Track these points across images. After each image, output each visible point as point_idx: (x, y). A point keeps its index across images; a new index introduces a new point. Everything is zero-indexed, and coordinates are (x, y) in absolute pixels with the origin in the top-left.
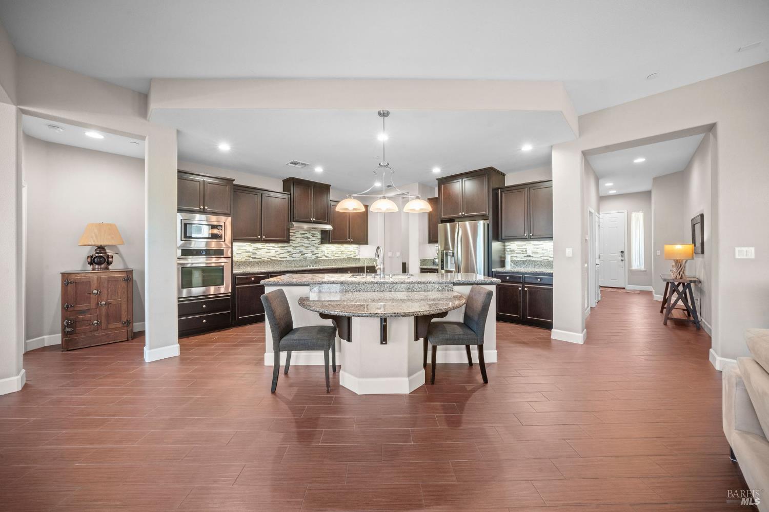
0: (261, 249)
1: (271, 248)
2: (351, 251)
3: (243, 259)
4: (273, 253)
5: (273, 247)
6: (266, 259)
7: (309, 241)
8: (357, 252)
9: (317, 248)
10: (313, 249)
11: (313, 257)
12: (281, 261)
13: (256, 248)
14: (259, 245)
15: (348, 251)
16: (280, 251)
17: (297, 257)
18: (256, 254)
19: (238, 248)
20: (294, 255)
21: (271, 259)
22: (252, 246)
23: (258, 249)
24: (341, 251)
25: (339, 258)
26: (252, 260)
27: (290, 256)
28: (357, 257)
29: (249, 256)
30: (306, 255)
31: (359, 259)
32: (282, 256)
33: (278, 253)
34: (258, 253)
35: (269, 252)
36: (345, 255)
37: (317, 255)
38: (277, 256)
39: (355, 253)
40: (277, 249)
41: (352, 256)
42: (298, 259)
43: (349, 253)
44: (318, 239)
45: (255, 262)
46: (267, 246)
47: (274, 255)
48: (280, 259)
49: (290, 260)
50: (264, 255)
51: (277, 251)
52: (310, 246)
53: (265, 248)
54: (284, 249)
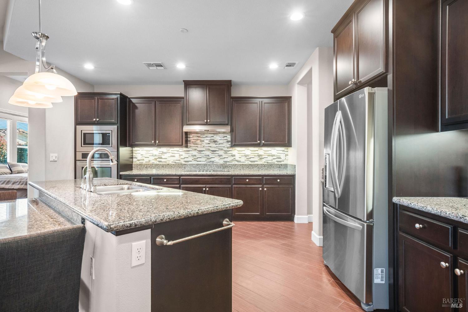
0: (166, 153)
1: (176, 152)
2: (273, 156)
3: (150, 162)
4: (177, 157)
5: (178, 151)
6: (170, 163)
7: (216, 144)
8: (283, 157)
9: (226, 152)
10: (221, 153)
11: (221, 162)
12: (185, 164)
13: (161, 152)
14: (164, 149)
15: (269, 156)
16: (184, 155)
17: (203, 161)
18: (161, 158)
19: (147, 152)
20: (199, 160)
21: (175, 162)
22: (158, 151)
23: (163, 153)
24: (259, 156)
25: (256, 163)
26: (158, 163)
27: (195, 160)
28: (282, 163)
29: (156, 159)
30: (212, 160)
31: (286, 166)
32: (186, 160)
33: (182, 157)
34: (163, 157)
35: (174, 156)
36: (264, 160)
37: (225, 160)
38: (182, 160)
39: (280, 158)
40: (181, 153)
41: (275, 161)
42: (204, 163)
43: (271, 158)
44: (228, 142)
45: (161, 165)
46: (172, 151)
47: (178, 159)
48: (184, 163)
49: (194, 164)
50: (168, 159)
51: (182, 155)
52: (218, 150)
53: (170, 153)
54: (188, 153)
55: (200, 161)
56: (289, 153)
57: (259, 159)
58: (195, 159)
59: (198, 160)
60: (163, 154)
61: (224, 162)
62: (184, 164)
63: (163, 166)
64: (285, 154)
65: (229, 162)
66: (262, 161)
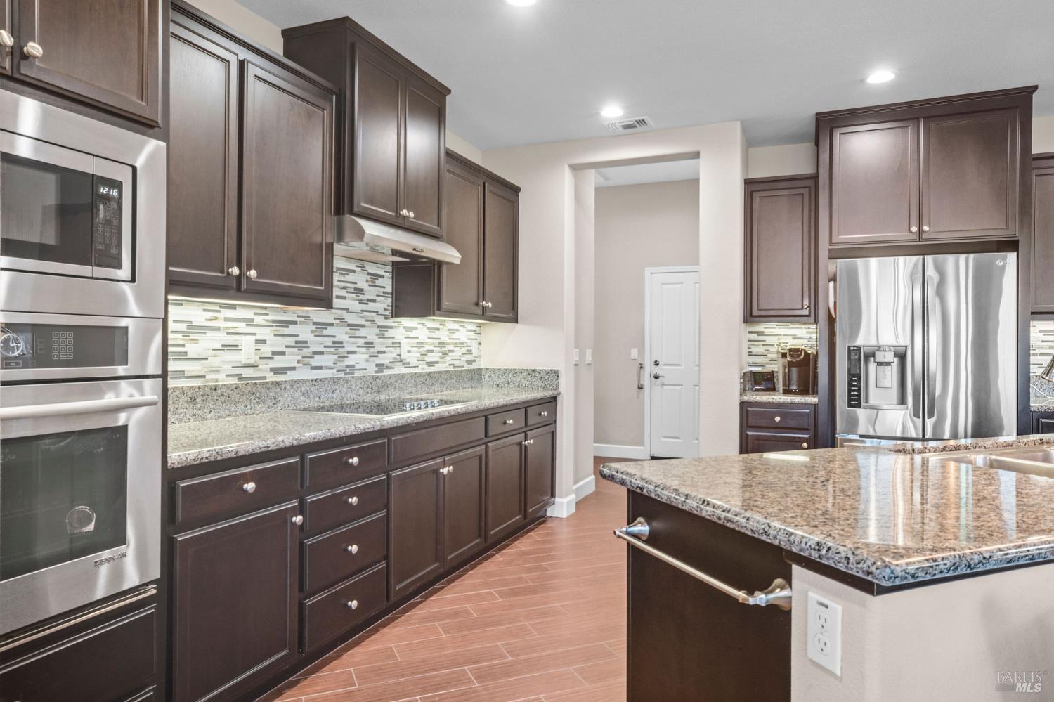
0: (201, 330)
1: (242, 327)
2: (462, 344)
4: (248, 352)
5: (249, 322)
6: (222, 379)
7: (360, 302)
8: (475, 348)
9: (383, 331)
10: (372, 334)
11: (372, 368)
12: (277, 384)
15: (456, 345)
16: (273, 341)
17: (327, 366)
20: (318, 361)
21: (240, 378)
24: (442, 345)
27: (305, 362)
28: (476, 366)
30: (351, 360)
31: (479, 374)
32: (279, 362)
33: (266, 350)
35: (234, 347)
36: (448, 359)
37: (381, 359)
38: (265, 366)
39: (470, 352)
41: (463, 362)
43: (458, 352)
44: (385, 294)
46: (227, 319)
47: (252, 361)
48: (272, 378)
49: (305, 381)
50: (214, 362)
51: (264, 342)
52: (363, 322)
53: (218, 329)
54: (286, 331)
55: (320, 368)
56: (483, 339)
57: (441, 354)
58: (306, 360)
59: (314, 363)
60: (192, 337)
61: (377, 369)
62: (272, 383)
63: (193, 399)
64: (477, 341)
65: (387, 367)
66: (445, 362)
